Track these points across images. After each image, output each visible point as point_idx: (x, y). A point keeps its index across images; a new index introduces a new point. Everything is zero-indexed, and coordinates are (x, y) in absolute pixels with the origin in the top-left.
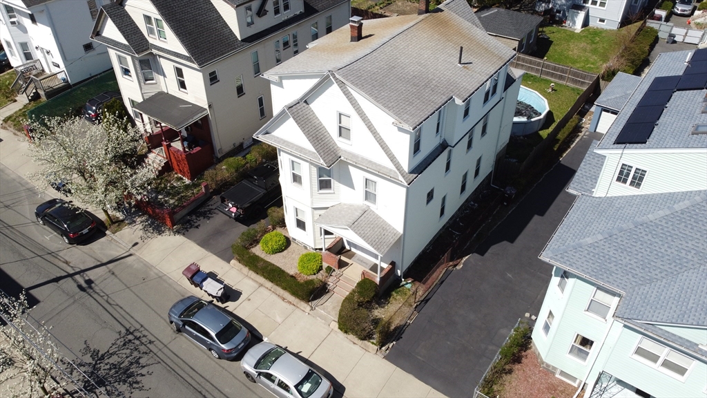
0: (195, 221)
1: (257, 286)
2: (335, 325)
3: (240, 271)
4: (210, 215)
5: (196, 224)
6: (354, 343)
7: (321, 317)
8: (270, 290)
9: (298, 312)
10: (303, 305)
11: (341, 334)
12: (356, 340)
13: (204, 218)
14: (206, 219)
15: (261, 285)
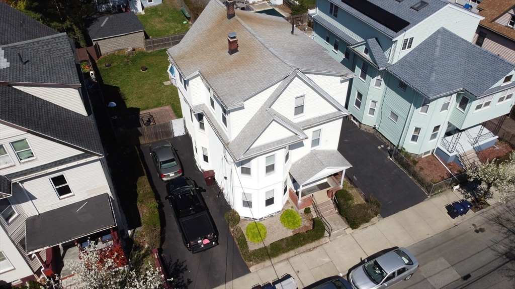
0: (180, 281)
1: (286, 262)
2: (350, 230)
3: (264, 267)
4: (182, 267)
5: (186, 281)
6: (366, 227)
7: (338, 235)
8: (295, 255)
9: (326, 246)
10: (322, 240)
11: (357, 231)
12: (366, 225)
13: (182, 272)
14: (185, 272)
15: (288, 259)
